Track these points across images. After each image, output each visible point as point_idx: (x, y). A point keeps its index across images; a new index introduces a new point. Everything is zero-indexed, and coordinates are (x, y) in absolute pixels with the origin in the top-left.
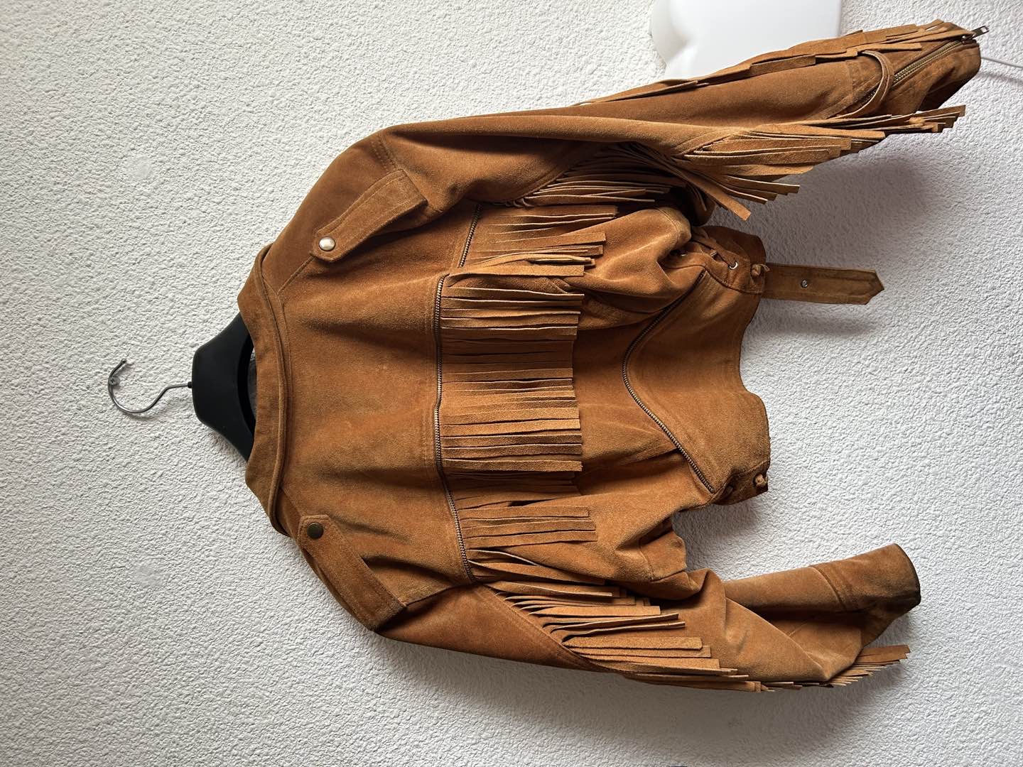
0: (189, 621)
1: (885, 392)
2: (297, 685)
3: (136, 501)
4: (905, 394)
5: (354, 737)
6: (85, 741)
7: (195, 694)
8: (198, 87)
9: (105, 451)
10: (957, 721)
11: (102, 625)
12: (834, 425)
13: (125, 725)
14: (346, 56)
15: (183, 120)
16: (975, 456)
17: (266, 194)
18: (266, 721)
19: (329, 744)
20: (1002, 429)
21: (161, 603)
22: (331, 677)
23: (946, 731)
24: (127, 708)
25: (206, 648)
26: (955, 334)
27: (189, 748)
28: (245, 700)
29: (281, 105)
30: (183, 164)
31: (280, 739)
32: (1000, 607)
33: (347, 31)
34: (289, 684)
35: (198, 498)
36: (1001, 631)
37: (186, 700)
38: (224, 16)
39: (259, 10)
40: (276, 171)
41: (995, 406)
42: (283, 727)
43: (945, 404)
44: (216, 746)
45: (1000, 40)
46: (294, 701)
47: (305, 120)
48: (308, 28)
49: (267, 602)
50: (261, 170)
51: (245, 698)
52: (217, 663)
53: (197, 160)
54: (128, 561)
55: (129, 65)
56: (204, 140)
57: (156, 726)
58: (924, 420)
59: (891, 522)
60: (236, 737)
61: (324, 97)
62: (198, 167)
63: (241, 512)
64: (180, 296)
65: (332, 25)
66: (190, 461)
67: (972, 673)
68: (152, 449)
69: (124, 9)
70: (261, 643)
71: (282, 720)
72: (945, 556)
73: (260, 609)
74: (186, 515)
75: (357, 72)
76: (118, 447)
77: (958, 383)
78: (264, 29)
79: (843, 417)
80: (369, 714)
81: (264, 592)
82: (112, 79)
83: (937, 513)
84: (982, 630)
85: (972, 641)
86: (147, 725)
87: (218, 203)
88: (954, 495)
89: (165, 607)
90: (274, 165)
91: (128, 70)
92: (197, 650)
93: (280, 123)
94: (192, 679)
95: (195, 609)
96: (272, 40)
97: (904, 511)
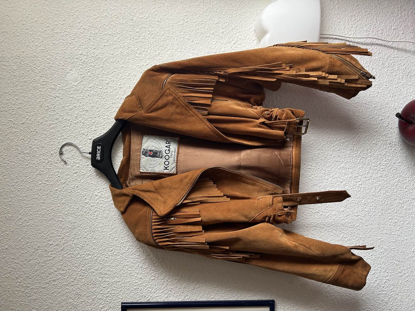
0: (86, 241)
1: (344, 157)
2: (125, 267)
3: (68, 196)
4: (351, 158)
5: (147, 287)
6: (45, 288)
7: (87, 270)
8: (95, 48)
9: (57, 178)
10: (377, 283)
11: (53, 243)
12: (325, 169)
13: (60, 281)
14: (147, 38)
15: (89, 60)
16: (379, 181)
17: (118, 86)
18: (114, 280)
19: (137, 290)
20: (388, 171)
21: (75, 234)
22: (138, 264)
23: (373, 287)
24: (62, 275)
25: (92, 252)
26: (368, 136)
27: (84, 291)
28: (106, 272)
29: (124, 55)
30: (88, 75)
31: (119, 287)
32: (391, 238)
33: (148, 29)
34: (123, 266)
35: (91, 195)
36: (392, 248)
37: (84, 272)
38: (105, 25)
39: (117, 22)
40: (122, 77)
41: (385, 162)
42: (120, 283)
43: (366, 162)
44: (95, 290)
45: (380, 32)
46: (124, 273)
47: (132, 60)
48: (134, 29)
49: (115, 234)
50: (117, 77)
51: (106, 271)
52: (96, 258)
53: (94, 74)
54: (64, 218)
55: (71, 41)
56: (96, 67)
57: (72, 282)
58: (359, 168)
59: (348, 206)
60: (102, 286)
61: (139, 52)
62: (94, 76)
63: (106, 201)
64: (86, 121)
65: (142, 27)
66: (88, 181)
67: (382, 264)
68: (74, 177)
69: (70, 22)
70: (112, 250)
71: (120, 280)
72: (369, 219)
73: (112, 237)
74: (86, 201)
75: (151, 43)
76: (62, 176)
77: (371, 154)
78: (119, 29)
79: (329, 166)
80: (153, 278)
81: (114, 231)
82: (65, 46)
83: (365, 202)
84: (385, 247)
85: (381, 251)
86: (69, 282)
87: (101, 89)
88: (371, 195)
89: (77, 236)
90: (121, 75)
91: (70, 43)
92: (88, 252)
93: (123, 61)
94: (86, 264)
95: (88, 237)
96: (121, 33)
97: (353, 202)
